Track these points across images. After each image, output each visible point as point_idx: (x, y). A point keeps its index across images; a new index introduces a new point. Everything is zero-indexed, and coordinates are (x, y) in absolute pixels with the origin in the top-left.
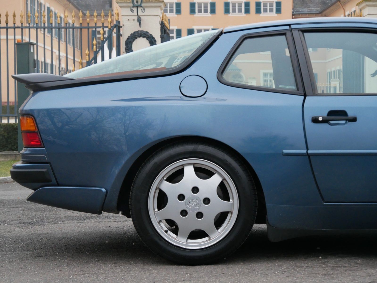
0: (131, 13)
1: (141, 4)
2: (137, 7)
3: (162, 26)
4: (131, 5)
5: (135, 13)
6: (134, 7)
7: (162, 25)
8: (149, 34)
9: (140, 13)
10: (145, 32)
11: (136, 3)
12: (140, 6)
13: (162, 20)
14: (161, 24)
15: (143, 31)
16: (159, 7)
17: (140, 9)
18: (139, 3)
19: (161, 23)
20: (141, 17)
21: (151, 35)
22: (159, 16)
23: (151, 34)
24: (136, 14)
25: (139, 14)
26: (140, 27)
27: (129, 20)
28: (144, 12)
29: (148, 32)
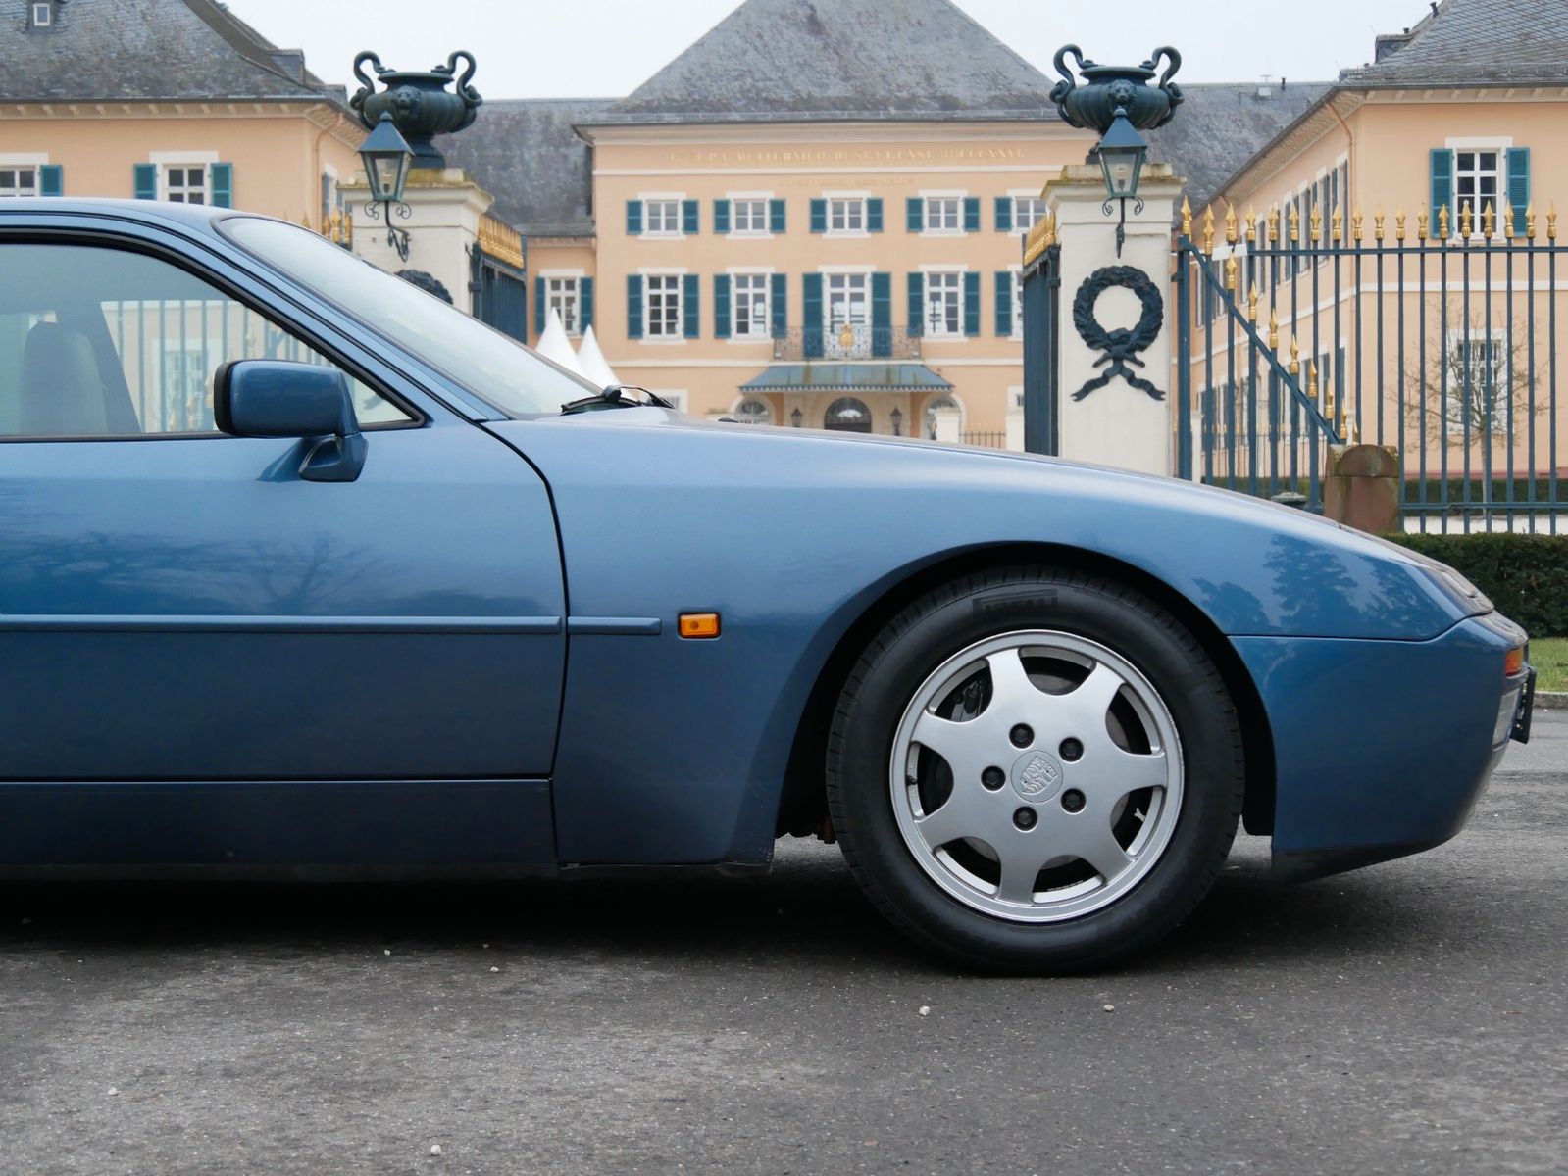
0: (371, 222)
1: (396, 194)
2: (387, 202)
3: (476, 257)
4: (369, 196)
5: (382, 221)
6: (377, 201)
7: (477, 255)
8: (432, 279)
9: (395, 220)
10: (421, 274)
11: (384, 193)
12: (395, 200)
13: (479, 239)
14: (473, 250)
15: (415, 272)
16: (461, 202)
17: (393, 209)
18: (391, 192)
19: (470, 248)
20: (408, 231)
21: (437, 282)
22: (461, 230)
23: (439, 279)
24: (385, 224)
25: (392, 222)
26: (404, 261)
27: (374, 240)
28: (410, 214)
29: (428, 275)
